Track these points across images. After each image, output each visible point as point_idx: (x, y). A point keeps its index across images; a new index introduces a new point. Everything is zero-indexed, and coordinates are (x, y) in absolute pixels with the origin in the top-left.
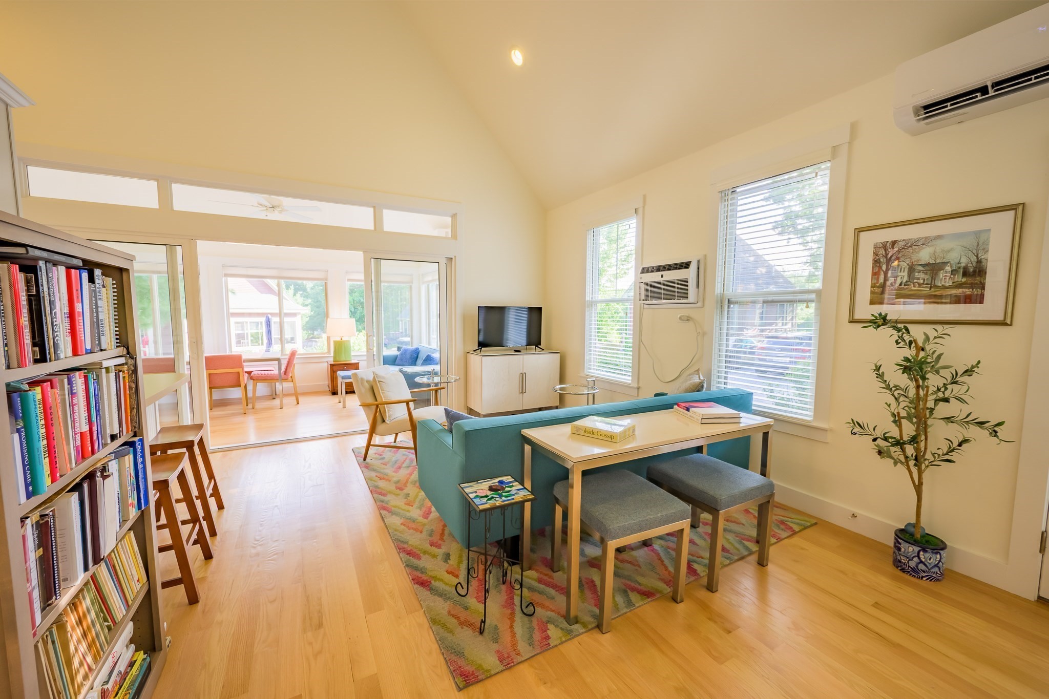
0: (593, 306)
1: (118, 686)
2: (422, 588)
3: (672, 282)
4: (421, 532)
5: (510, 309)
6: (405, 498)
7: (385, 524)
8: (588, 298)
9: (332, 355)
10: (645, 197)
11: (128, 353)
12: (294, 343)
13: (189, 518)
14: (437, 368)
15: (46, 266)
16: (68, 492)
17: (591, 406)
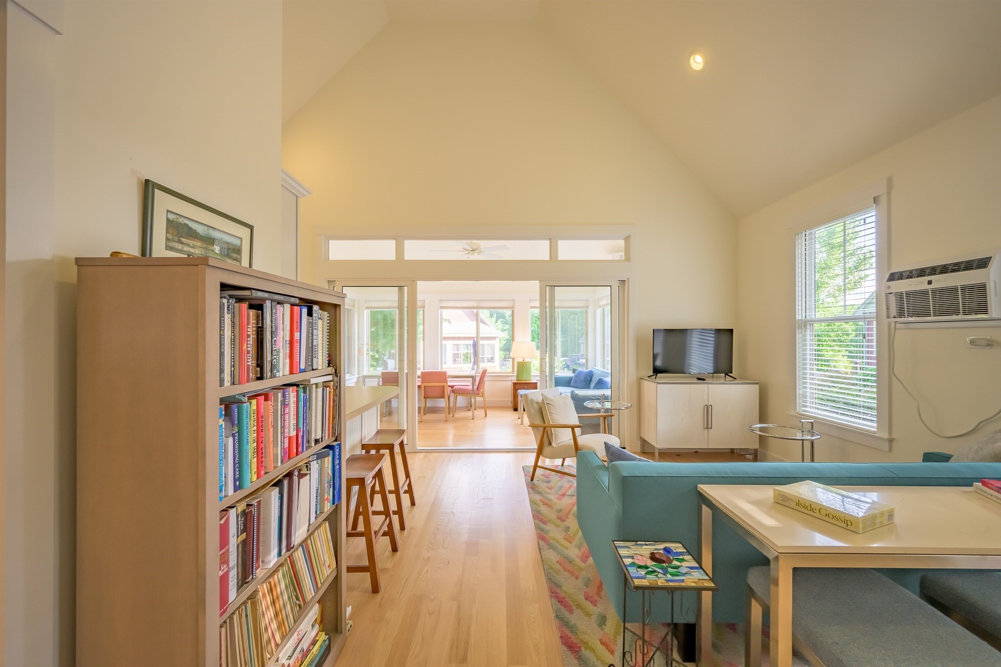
0: (808, 326)
1: (300, 662)
2: (570, 653)
3: (954, 290)
4: (577, 578)
5: (692, 331)
6: (565, 532)
7: (541, 557)
8: (799, 317)
9: (515, 374)
10: (890, 180)
11: (335, 372)
12: (493, 362)
13: (383, 510)
14: (607, 392)
15: (271, 304)
16: (272, 486)
17: (808, 464)
